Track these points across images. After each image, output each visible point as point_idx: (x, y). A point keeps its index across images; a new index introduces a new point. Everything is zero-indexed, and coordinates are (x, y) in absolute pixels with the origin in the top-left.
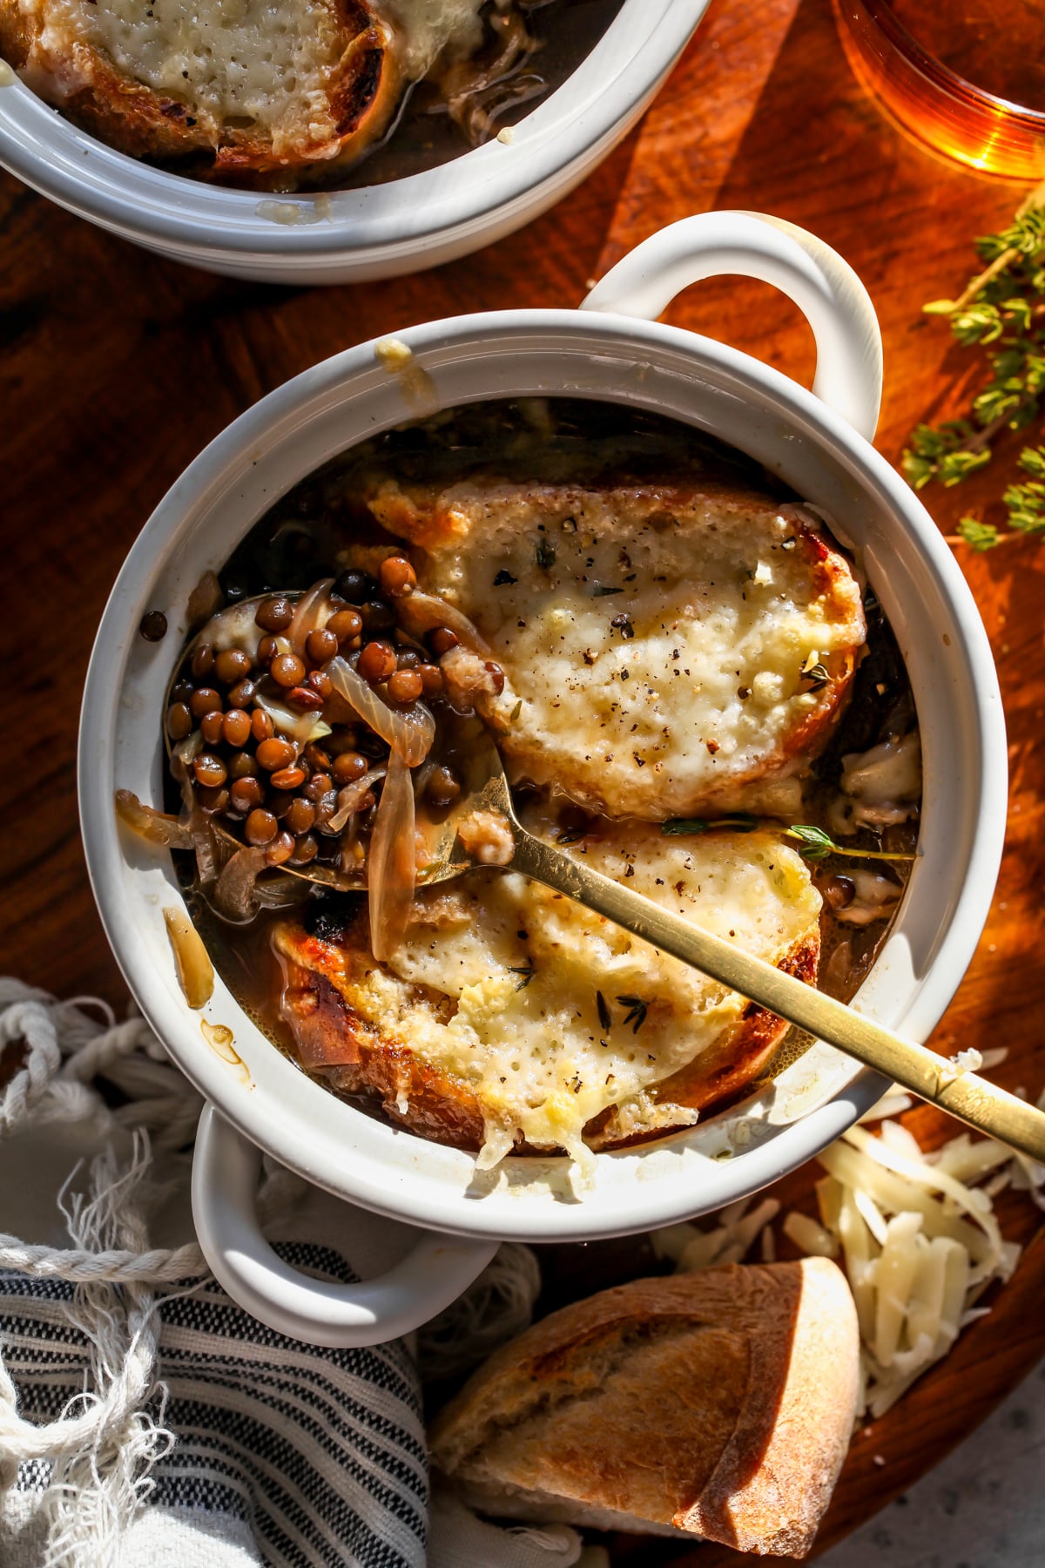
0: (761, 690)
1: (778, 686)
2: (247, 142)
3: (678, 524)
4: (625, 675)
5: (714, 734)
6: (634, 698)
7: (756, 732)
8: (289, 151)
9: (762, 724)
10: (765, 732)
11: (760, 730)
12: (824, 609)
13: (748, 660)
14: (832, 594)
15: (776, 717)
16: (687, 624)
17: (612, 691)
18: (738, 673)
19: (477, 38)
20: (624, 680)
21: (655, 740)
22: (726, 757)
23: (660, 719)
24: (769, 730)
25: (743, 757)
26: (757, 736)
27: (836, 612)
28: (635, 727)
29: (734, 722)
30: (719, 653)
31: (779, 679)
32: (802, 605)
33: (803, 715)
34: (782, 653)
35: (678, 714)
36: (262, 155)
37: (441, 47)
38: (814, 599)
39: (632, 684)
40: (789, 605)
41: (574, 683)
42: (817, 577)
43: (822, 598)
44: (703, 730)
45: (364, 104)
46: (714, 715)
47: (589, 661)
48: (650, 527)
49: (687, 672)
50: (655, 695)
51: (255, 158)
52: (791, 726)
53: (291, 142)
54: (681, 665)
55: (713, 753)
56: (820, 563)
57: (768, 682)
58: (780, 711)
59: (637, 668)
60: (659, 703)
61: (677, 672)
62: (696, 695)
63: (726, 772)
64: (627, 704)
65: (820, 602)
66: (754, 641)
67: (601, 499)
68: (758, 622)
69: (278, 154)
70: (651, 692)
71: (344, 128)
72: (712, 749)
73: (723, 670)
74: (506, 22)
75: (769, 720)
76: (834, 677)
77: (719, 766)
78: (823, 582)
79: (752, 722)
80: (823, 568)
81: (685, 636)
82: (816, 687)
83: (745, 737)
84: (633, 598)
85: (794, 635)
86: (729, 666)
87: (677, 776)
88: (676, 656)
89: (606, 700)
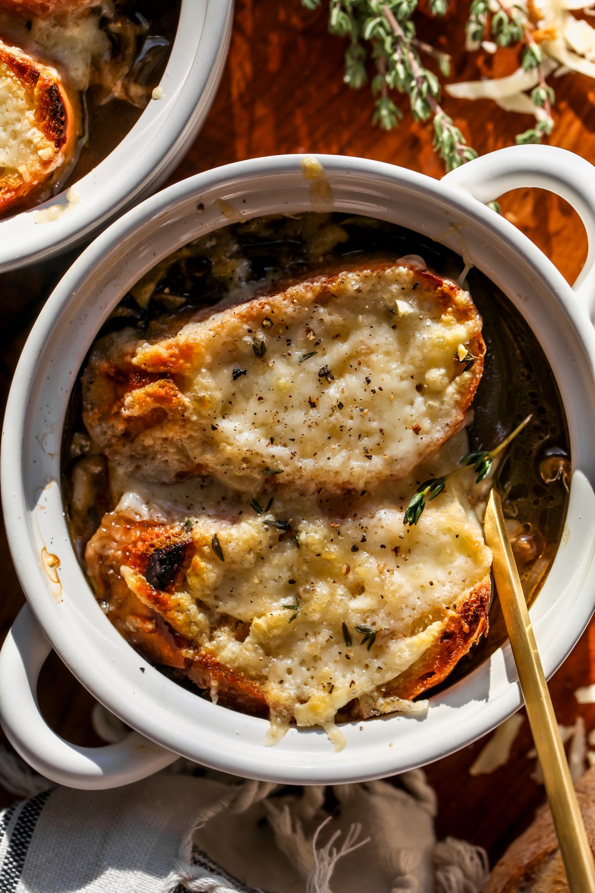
0: (434, 383)
1: (443, 376)
2: (7, 183)
3: (336, 297)
4: (341, 406)
5: (413, 421)
6: (352, 418)
7: (441, 410)
8: (35, 175)
9: (442, 403)
10: (447, 407)
11: (442, 407)
12: (454, 316)
13: (416, 367)
14: (456, 304)
15: (450, 395)
16: (366, 359)
17: (336, 419)
18: (412, 377)
19: (107, 44)
20: (341, 409)
21: (376, 438)
22: (427, 433)
23: (375, 425)
24: (448, 405)
25: (439, 428)
26: (442, 412)
27: (462, 315)
28: (360, 436)
29: (423, 409)
30: (395, 369)
31: (442, 371)
32: (437, 319)
33: (467, 386)
34: (436, 353)
35: (386, 417)
36: (20, 186)
37: (89, 61)
38: (444, 312)
39: (347, 410)
40: (429, 322)
41: (309, 423)
42: (439, 297)
43: (450, 309)
44: (406, 421)
45: (63, 123)
46: (408, 410)
47: (313, 405)
48: (317, 305)
49: (380, 389)
50: (366, 410)
51: (16, 190)
52: (462, 396)
53: (33, 169)
54: (374, 385)
55: (417, 433)
56: (439, 288)
57: (436, 375)
58: (451, 389)
59: (346, 398)
60: (370, 414)
61: (374, 391)
62: (391, 401)
63: (432, 442)
64: (350, 423)
65: (450, 313)
66: (414, 352)
67: (281, 299)
68: (412, 340)
69: (29, 180)
70: (362, 410)
71: (59, 143)
72: (417, 430)
73: (402, 379)
74: (119, 25)
75: (446, 399)
76: (477, 356)
77: (426, 439)
78: (446, 300)
79: (435, 404)
80: (442, 291)
81: (368, 367)
82: (468, 365)
83: (433, 415)
84: (324, 355)
85: (442, 340)
86: (405, 375)
87: (400, 456)
88: (368, 381)
89: (334, 426)
